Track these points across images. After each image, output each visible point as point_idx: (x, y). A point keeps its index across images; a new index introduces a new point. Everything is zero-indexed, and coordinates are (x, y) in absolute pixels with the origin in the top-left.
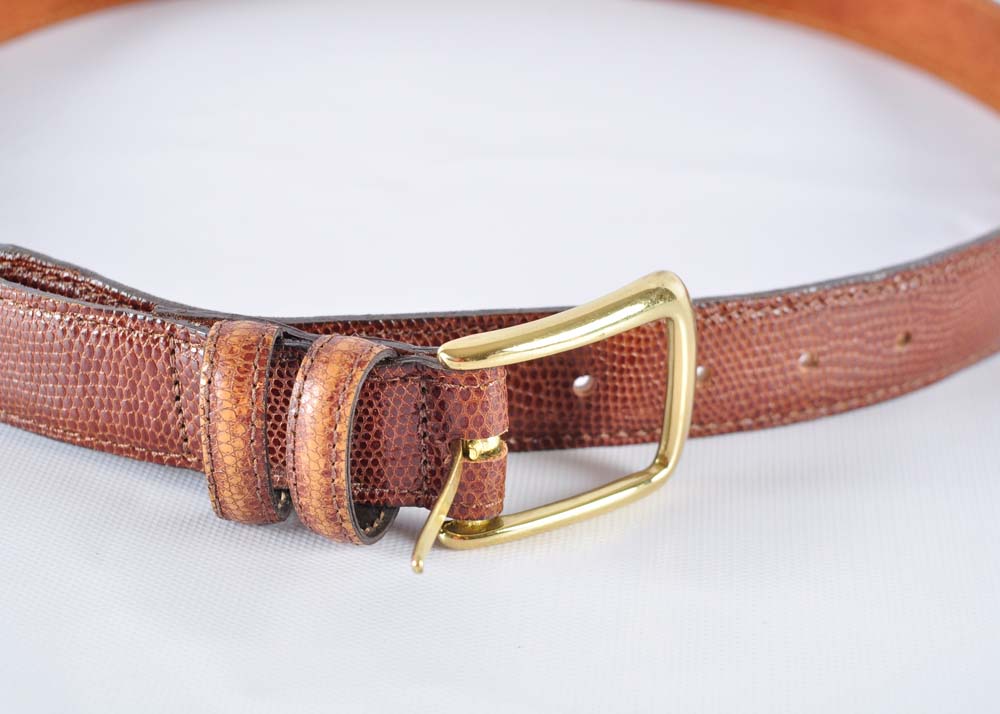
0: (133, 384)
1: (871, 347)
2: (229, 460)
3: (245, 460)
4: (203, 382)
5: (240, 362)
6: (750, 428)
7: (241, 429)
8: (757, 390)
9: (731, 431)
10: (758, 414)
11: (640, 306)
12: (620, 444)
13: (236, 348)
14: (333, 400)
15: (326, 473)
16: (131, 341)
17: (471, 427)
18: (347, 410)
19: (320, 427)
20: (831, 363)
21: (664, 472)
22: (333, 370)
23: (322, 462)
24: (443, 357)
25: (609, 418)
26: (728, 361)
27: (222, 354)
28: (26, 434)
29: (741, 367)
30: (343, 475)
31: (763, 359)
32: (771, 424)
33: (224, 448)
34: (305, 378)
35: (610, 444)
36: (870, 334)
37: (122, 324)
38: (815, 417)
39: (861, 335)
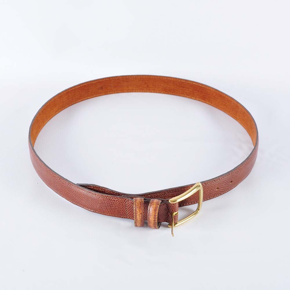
0: (119, 207)
1: (226, 184)
2: (139, 220)
3: (141, 219)
4: (134, 209)
5: (140, 205)
6: (209, 199)
7: (141, 215)
8: (210, 194)
9: (206, 200)
10: (210, 197)
11: (196, 189)
12: (190, 205)
13: (139, 203)
14: (155, 210)
15: (154, 221)
16: (119, 201)
17: (174, 211)
18: (157, 212)
19: (153, 214)
20: (221, 188)
21: (199, 211)
22: (154, 206)
23: (154, 219)
24: (170, 202)
25: (188, 202)
26: (206, 191)
27: (137, 204)
28: (99, 214)
29: (208, 191)
30: (157, 221)
31: (211, 189)
32: (212, 198)
33: (138, 218)
34: (150, 207)
35: (188, 205)
36: (226, 182)
37: (117, 198)
38: (219, 196)
39: (225, 183)
